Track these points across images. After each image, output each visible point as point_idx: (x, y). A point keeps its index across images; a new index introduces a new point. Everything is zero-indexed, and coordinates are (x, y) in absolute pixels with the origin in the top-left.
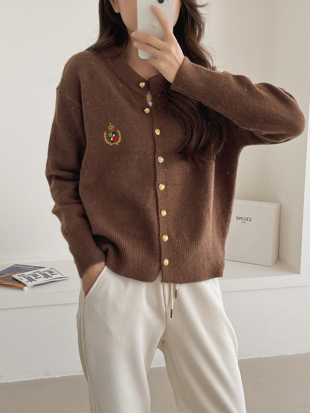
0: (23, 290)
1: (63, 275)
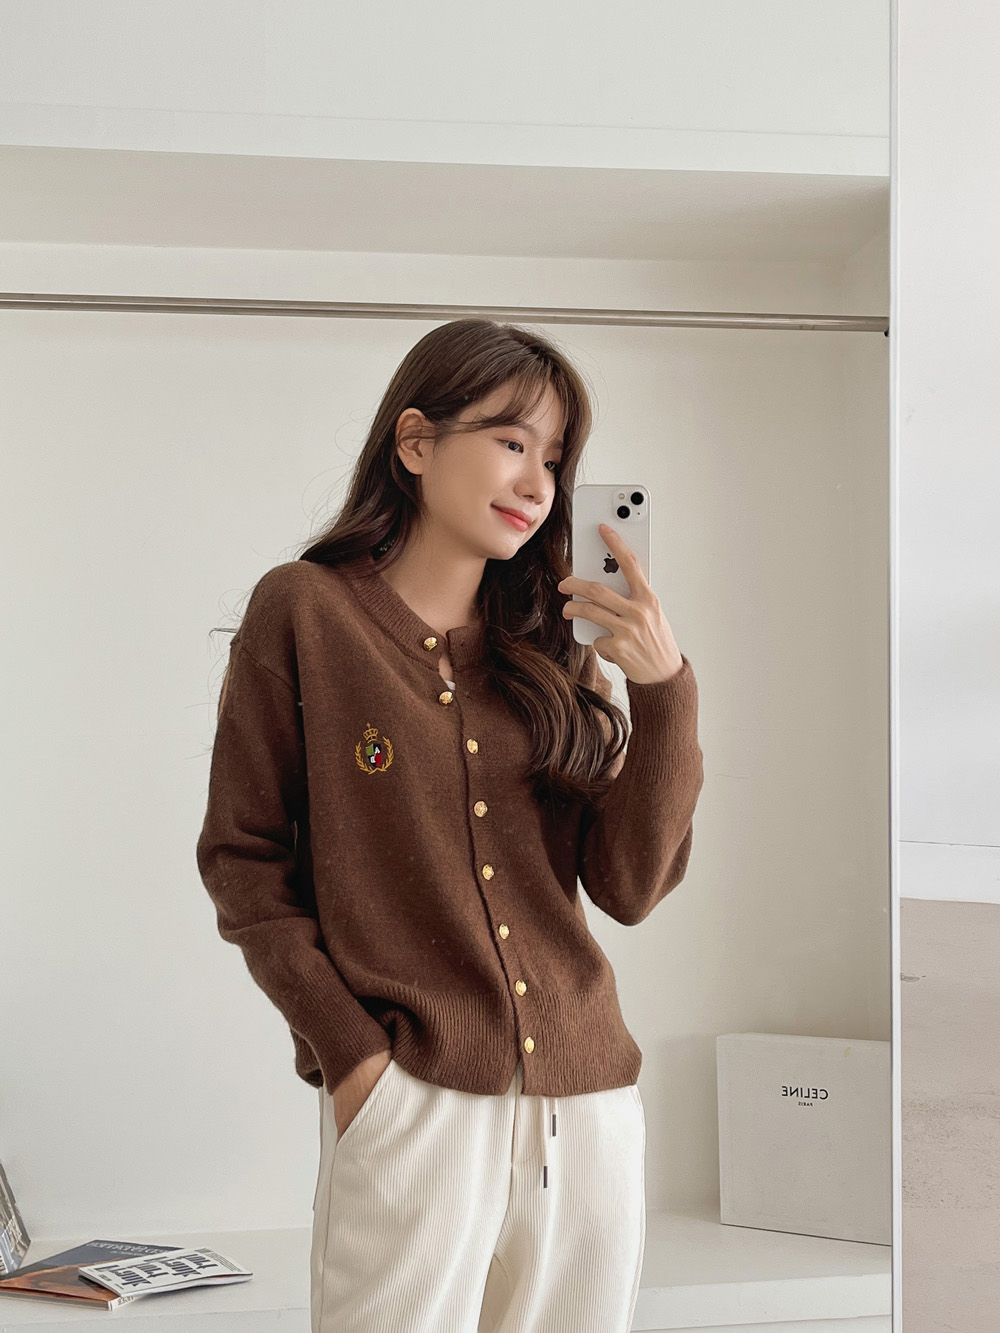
0: (107, 1307)
1: (236, 1268)
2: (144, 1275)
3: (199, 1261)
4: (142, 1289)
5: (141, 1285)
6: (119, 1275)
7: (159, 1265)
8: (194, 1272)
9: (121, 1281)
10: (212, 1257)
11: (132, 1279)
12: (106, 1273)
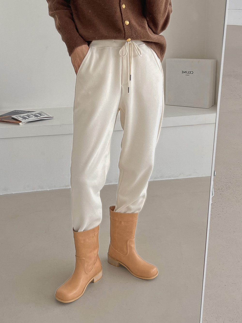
0: (19, 125)
1: (49, 116)
2: (27, 117)
3: (40, 114)
4: (27, 120)
5: (26, 119)
6: (21, 117)
7: (31, 115)
8: (39, 116)
9: (22, 118)
10: (43, 113)
11: (25, 118)
12: (18, 117)
